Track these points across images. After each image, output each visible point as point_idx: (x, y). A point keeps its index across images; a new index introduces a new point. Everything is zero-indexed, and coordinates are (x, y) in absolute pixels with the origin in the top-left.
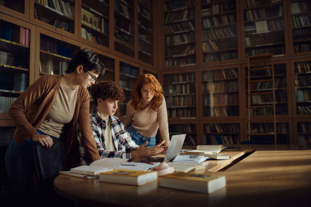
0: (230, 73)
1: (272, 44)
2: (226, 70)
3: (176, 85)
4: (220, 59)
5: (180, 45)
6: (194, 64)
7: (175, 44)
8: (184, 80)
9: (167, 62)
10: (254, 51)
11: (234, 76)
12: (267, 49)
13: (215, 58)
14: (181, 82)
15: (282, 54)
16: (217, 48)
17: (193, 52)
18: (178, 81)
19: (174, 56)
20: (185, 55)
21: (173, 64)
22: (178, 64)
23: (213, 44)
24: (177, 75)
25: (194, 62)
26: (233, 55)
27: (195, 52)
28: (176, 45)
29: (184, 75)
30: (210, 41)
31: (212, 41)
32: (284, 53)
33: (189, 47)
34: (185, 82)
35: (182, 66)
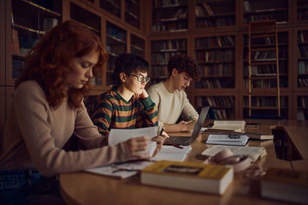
0: (226, 40)
1: (273, 10)
2: (222, 38)
3: (165, 52)
4: (215, 25)
5: (170, 8)
6: (185, 30)
7: (164, 6)
8: (174, 47)
9: (154, 27)
10: (253, 17)
11: (230, 44)
12: (268, 16)
13: (210, 24)
14: (171, 50)
15: (284, 20)
16: (212, 12)
17: (184, 16)
18: (167, 48)
19: (163, 20)
20: (175, 19)
21: (161, 29)
22: (167, 29)
23: (207, 8)
24: (167, 41)
25: (186, 27)
26: (230, 20)
27: (187, 16)
28: (165, 8)
29: (174, 42)
30: (205, 5)
31: (207, 4)
32: (287, 20)
33: (180, 11)
34: (175, 50)
35: (172, 31)
